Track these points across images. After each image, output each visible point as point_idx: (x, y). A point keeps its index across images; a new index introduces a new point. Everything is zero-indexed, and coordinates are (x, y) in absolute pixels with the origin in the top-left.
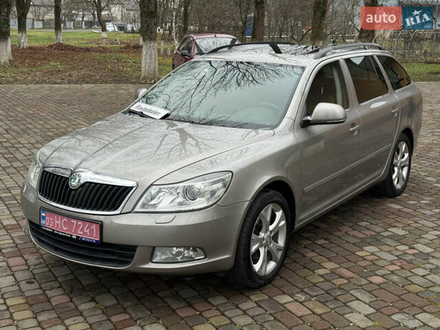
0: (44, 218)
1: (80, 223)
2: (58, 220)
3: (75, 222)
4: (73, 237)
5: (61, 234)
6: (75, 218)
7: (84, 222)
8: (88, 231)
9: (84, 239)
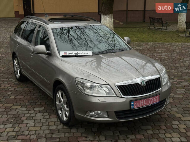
0: (133, 105)
1: (152, 98)
2: (142, 102)
4: (150, 105)
5: (144, 107)
8: (155, 100)
9: (154, 104)
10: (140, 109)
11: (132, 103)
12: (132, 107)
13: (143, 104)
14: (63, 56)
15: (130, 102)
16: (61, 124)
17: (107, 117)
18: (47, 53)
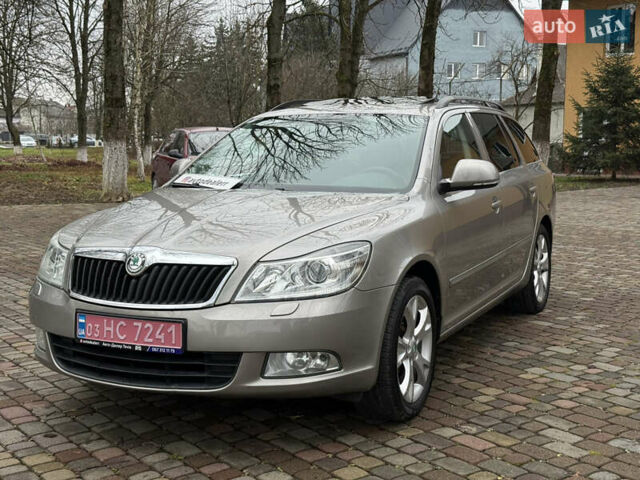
0: (83, 326)
1: (148, 325)
2: (109, 325)
3: (140, 324)
4: (136, 348)
5: (114, 346)
6: (138, 318)
7: (154, 323)
8: (162, 337)
10: (100, 348)
11: (82, 320)
13: (113, 335)
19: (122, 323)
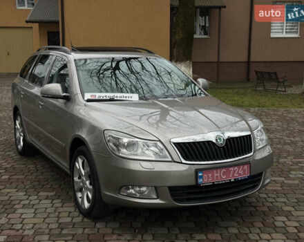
0: (201, 177)
1: (236, 168)
2: (217, 173)
3: (232, 169)
4: (231, 180)
5: (221, 182)
6: (231, 166)
8: (242, 172)
9: (240, 179)
10: (213, 185)
11: (200, 174)
12: (200, 181)
13: (220, 177)
14: (89, 101)
15: (197, 171)
16: (81, 215)
17: (155, 197)
18: (64, 96)
19: (224, 170)
